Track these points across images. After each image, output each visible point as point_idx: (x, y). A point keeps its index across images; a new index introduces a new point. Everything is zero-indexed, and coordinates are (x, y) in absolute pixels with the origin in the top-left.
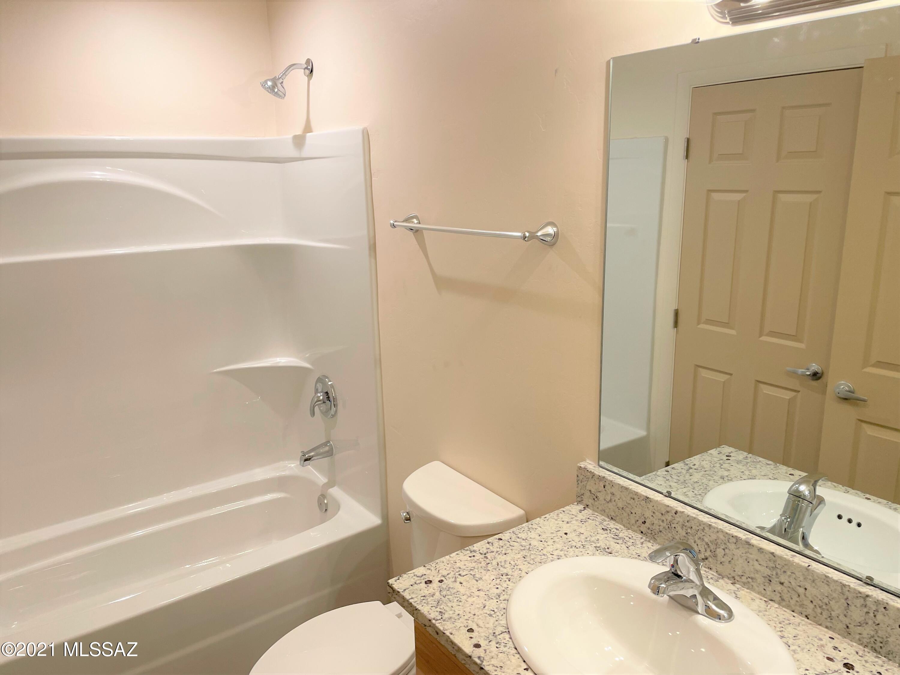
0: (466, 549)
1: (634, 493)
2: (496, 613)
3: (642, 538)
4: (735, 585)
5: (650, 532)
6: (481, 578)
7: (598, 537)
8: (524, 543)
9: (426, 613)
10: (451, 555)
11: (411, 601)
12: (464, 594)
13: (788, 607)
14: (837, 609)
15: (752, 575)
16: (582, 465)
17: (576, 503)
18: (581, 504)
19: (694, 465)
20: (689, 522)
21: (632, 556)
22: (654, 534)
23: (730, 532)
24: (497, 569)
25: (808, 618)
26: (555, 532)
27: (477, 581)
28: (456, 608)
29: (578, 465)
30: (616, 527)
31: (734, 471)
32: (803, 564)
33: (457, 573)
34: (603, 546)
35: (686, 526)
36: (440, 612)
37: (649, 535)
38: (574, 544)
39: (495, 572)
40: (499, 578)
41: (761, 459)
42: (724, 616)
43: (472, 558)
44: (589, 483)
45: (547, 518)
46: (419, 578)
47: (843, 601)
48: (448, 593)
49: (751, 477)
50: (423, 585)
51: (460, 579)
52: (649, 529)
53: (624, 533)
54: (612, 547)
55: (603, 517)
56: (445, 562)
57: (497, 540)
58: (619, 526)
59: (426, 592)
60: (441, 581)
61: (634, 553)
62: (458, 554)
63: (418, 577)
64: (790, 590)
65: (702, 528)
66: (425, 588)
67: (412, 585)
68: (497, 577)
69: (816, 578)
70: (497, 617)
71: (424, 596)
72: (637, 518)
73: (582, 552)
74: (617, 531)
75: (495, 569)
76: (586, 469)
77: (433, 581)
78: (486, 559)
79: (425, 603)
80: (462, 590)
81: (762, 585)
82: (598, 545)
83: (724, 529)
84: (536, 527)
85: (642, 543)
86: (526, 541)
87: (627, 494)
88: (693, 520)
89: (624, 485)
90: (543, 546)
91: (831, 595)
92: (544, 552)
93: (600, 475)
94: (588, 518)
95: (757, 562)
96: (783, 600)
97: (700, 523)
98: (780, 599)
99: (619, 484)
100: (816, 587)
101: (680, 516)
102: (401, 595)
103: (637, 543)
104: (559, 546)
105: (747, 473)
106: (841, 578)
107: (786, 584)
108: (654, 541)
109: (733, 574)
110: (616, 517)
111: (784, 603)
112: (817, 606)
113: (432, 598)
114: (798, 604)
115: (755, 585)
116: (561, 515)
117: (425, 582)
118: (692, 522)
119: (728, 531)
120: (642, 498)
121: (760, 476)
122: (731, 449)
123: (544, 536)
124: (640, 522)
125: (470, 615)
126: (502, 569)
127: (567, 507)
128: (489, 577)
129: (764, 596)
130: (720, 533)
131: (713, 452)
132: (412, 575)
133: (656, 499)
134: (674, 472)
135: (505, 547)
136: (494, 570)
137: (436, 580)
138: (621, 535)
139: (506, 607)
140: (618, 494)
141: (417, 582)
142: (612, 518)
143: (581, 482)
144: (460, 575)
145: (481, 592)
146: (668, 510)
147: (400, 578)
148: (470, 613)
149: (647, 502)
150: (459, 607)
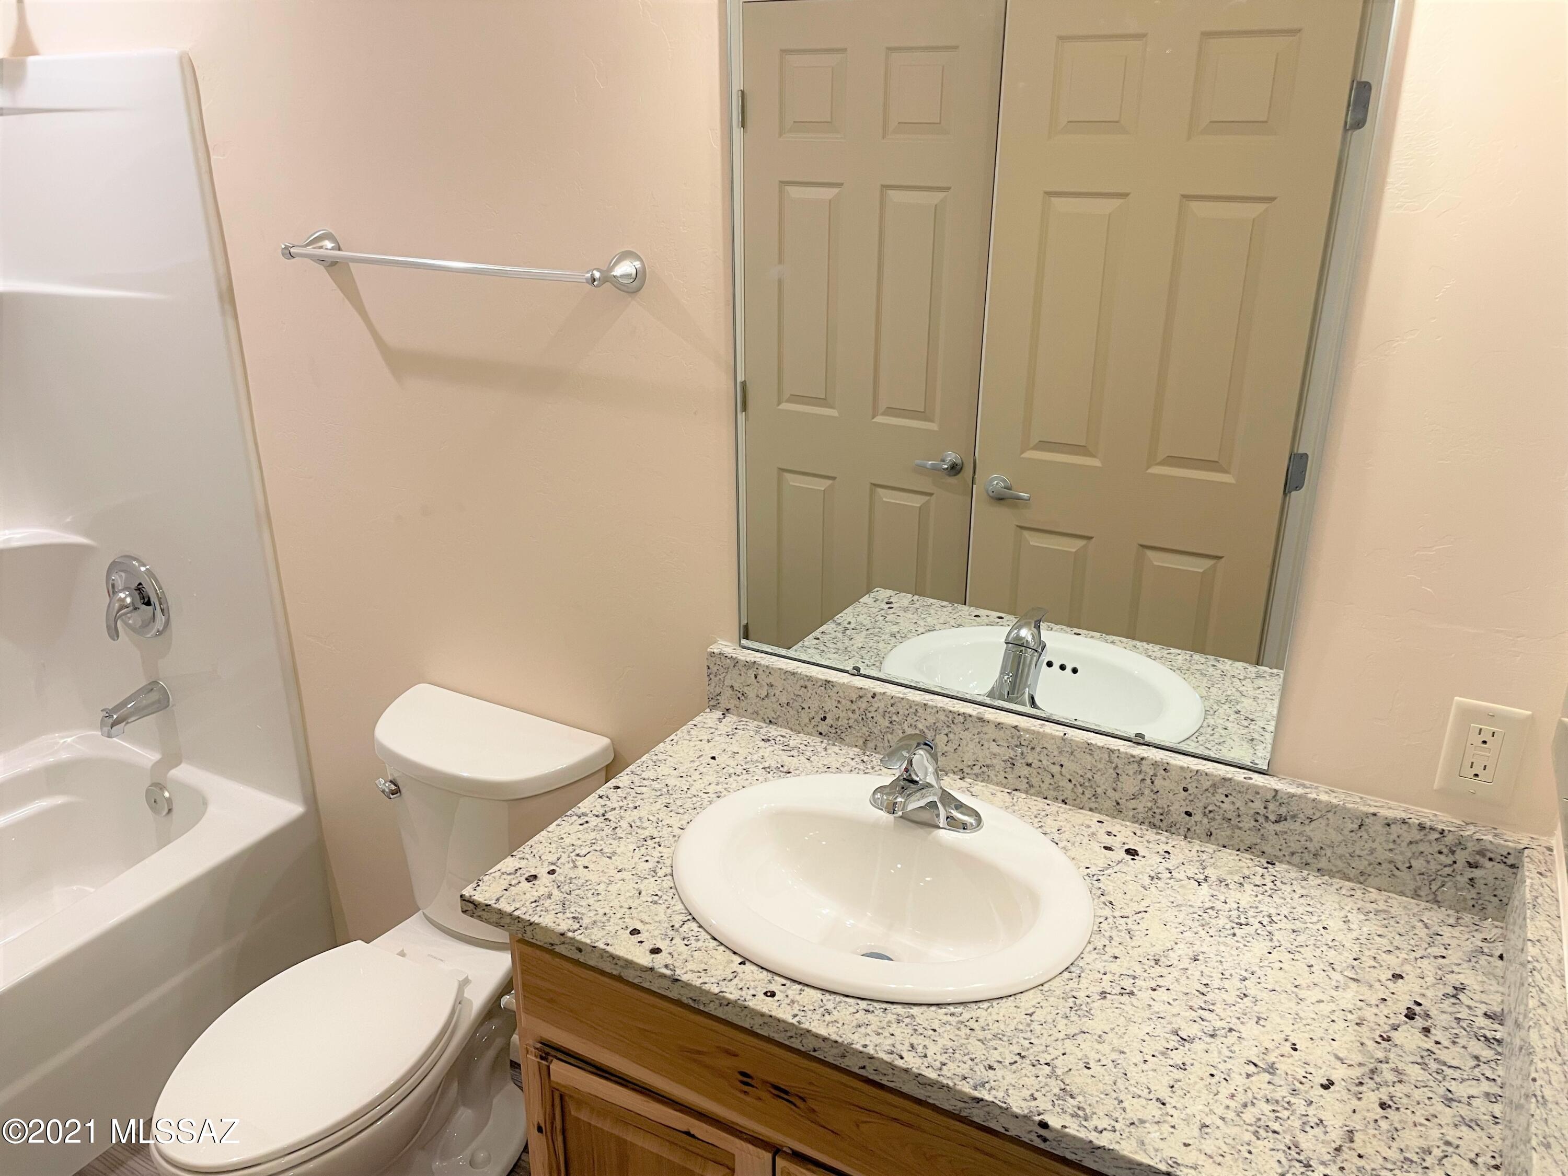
0: (568, 814)
1: (806, 678)
2: (661, 897)
3: (822, 742)
4: (966, 780)
5: (834, 731)
6: (614, 853)
7: (761, 753)
8: (656, 785)
9: (551, 925)
10: (549, 829)
11: (516, 913)
12: (598, 882)
13: (1038, 794)
14: (1103, 782)
15: (988, 762)
16: (715, 649)
17: (708, 710)
18: (717, 710)
19: (849, 623)
20: (894, 706)
21: (820, 770)
22: (839, 732)
23: (955, 709)
24: (634, 833)
25: (1066, 803)
26: (695, 759)
27: (610, 858)
28: (596, 906)
29: (709, 650)
30: (779, 733)
31: (906, 622)
32: (1057, 733)
33: (571, 855)
34: (774, 765)
35: (889, 713)
36: (574, 918)
37: (832, 735)
38: (732, 771)
39: (632, 839)
40: (643, 846)
41: (932, 601)
42: (971, 824)
43: (586, 825)
44: (729, 676)
45: (675, 741)
46: (513, 876)
47: (1111, 771)
48: (573, 886)
49: (928, 628)
50: (525, 885)
51: (581, 862)
52: (831, 726)
53: (796, 740)
54: (787, 764)
55: (756, 722)
56: (544, 841)
57: (612, 790)
58: (784, 731)
59: (535, 895)
60: (552, 872)
61: (821, 766)
62: (559, 825)
63: (508, 874)
64: (1040, 771)
65: (914, 711)
66: (530, 889)
67: (506, 890)
68: (638, 845)
69: (1076, 748)
70: (666, 903)
71: (535, 901)
72: (813, 714)
73: (747, 780)
74: (784, 739)
75: (631, 834)
76: (723, 654)
77: (538, 876)
78: (608, 823)
79: (542, 911)
80: (593, 877)
81: (1002, 773)
82: (767, 765)
83: (946, 707)
84: (665, 757)
85: (826, 749)
86: (659, 781)
87: (795, 682)
88: (900, 702)
89: (789, 669)
90: (688, 784)
91: (1095, 767)
92: (693, 791)
93: (748, 660)
94: (736, 729)
95: (994, 743)
96: (1031, 786)
97: (911, 704)
98: (1027, 786)
99: (780, 669)
100: (1076, 760)
101: (880, 700)
102: (495, 908)
103: (819, 750)
104: (712, 779)
105: (921, 623)
106: (1106, 743)
107: (1036, 764)
108: (841, 743)
109: (961, 767)
110: (777, 719)
111: (1032, 791)
112: (1078, 786)
113: (549, 901)
114: (1051, 787)
115: (992, 773)
116: (693, 732)
117: (526, 879)
118: (899, 704)
119: (952, 709)
120: (820, 683)
121: (939, 625)
122: (889, 592)
123: (682, 769)
124: (818, 719)
125: (623, 910)
126: (639, 831)
127: (698, 719)
128: (626, 847)
129: (1005, 787)
130: (940, 713)
131: (865, 599)
132: (499, 874)
133: (841, 681)
134: (826, 638)
135: (630, 798)
136: (629, 836)
137: (542, 872)
138: (792, 743)
139: (672, 885)
140: (779, 684)
141: (513, 882)
142: (770, 721)
143: (716, 676)
144: (578, 855)
145: (623, 873)
146: (861, 694)
147: (480, 883)
148: (621, 907)
149: (827, 688)
150: (599, 903)
